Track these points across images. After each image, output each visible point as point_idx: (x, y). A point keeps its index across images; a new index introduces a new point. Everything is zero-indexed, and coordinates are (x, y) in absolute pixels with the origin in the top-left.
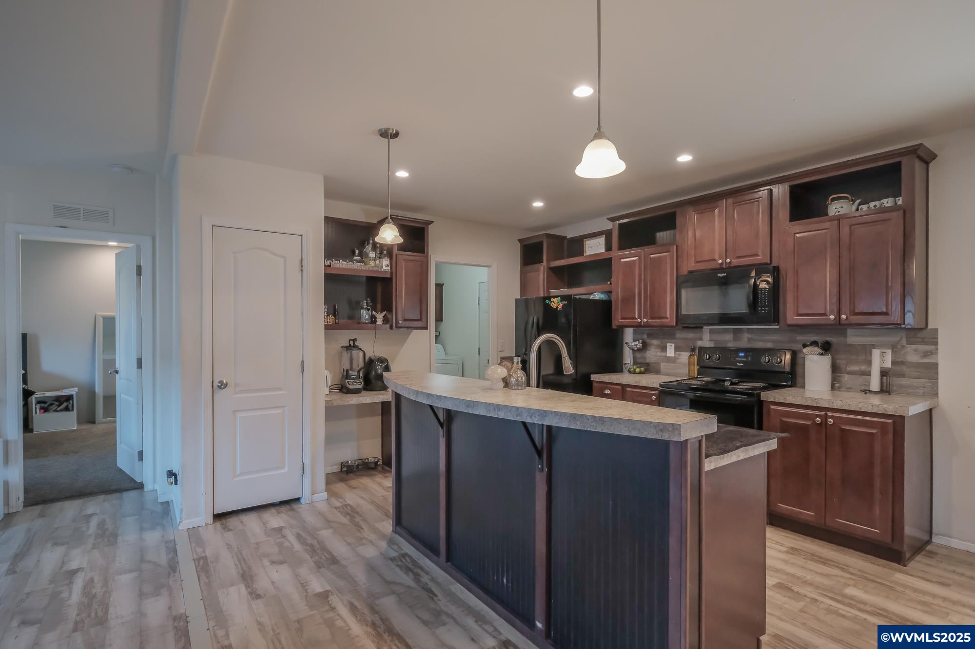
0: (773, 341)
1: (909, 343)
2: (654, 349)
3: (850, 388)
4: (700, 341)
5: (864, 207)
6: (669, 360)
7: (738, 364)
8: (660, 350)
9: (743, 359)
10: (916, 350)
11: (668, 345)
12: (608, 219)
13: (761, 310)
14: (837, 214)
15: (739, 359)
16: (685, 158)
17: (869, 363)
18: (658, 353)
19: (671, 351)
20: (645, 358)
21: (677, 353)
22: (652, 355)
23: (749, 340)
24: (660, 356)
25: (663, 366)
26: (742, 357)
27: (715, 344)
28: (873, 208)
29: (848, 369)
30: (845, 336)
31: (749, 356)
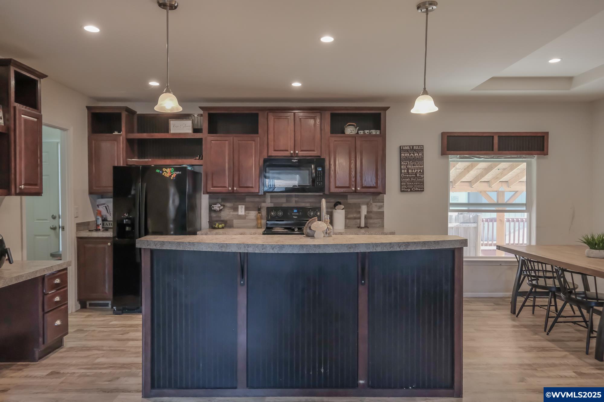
0: (310, 202)
1: (374, 202)
2: (227, 210)
3: (349, 227)
4: (264, 203)
5: (361, 132)
6: (240, 217)
7: (294, 217)
8: (233, 210)
9: (297, 214)
10: (376, 205)
11: (240, 206)
12: (200, 107)
13: (319, 184)
14: (351, 133)
15: (294, 214)
16: (297, 84)
17: (359, 212)
18: (231, 213)
19: (241, 211)
20: (220, 217)
21: (247, 212)
22: (227, 214)
23: (296, 202)
24: (233, 215)
25: (236, 222)
26: (296, 213)
27: (274, 204)
28: (367, 134)
29: (348, 216)
30: (347, 199)
31: (300, 211)
